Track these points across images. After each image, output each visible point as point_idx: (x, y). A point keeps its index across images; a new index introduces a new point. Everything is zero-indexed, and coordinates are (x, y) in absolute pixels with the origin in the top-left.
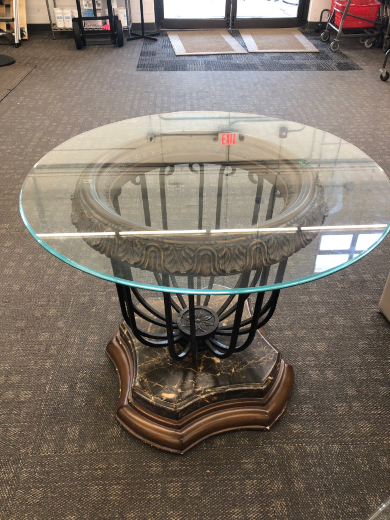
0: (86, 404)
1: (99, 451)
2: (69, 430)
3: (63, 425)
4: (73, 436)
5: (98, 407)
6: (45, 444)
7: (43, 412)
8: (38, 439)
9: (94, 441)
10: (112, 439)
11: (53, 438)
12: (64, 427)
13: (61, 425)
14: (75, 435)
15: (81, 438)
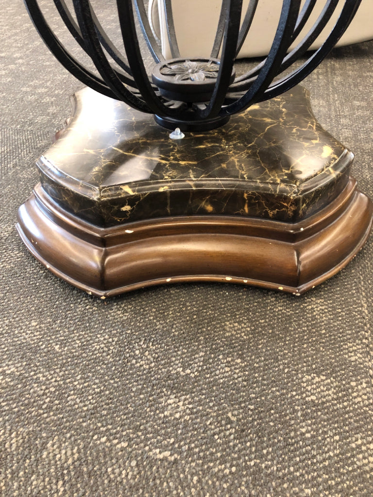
0: (241, 356)
1: (366, 338)
2: (314, 398)
3: (295, 411)
4: (328, 390)
5: (253, 332)
6: (353, 463)
7: (248, 468)
8: (337, 484)
9: (341, 346)
10: (336, 315)
11: (337, 438)
12: (302, 410)
13: (296, 418)
14: (328, 384)
15: (333, 371)
